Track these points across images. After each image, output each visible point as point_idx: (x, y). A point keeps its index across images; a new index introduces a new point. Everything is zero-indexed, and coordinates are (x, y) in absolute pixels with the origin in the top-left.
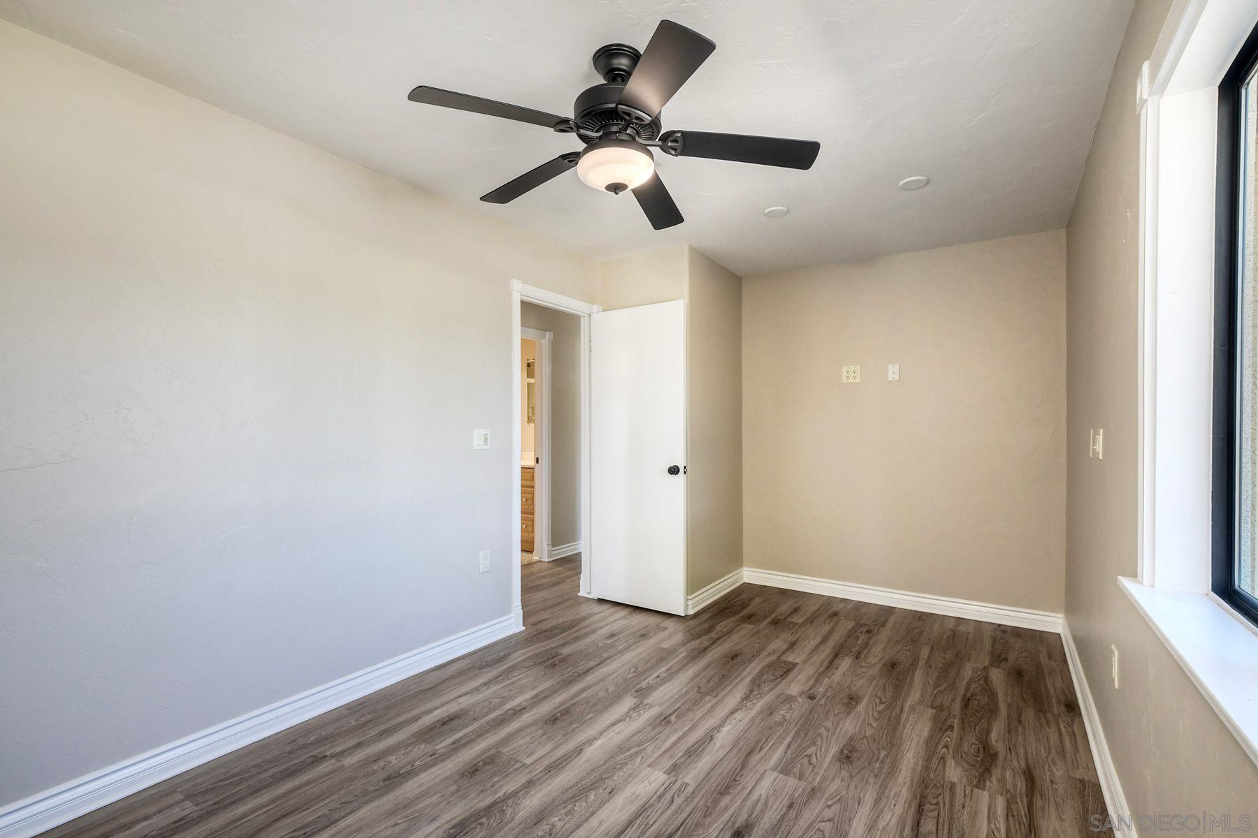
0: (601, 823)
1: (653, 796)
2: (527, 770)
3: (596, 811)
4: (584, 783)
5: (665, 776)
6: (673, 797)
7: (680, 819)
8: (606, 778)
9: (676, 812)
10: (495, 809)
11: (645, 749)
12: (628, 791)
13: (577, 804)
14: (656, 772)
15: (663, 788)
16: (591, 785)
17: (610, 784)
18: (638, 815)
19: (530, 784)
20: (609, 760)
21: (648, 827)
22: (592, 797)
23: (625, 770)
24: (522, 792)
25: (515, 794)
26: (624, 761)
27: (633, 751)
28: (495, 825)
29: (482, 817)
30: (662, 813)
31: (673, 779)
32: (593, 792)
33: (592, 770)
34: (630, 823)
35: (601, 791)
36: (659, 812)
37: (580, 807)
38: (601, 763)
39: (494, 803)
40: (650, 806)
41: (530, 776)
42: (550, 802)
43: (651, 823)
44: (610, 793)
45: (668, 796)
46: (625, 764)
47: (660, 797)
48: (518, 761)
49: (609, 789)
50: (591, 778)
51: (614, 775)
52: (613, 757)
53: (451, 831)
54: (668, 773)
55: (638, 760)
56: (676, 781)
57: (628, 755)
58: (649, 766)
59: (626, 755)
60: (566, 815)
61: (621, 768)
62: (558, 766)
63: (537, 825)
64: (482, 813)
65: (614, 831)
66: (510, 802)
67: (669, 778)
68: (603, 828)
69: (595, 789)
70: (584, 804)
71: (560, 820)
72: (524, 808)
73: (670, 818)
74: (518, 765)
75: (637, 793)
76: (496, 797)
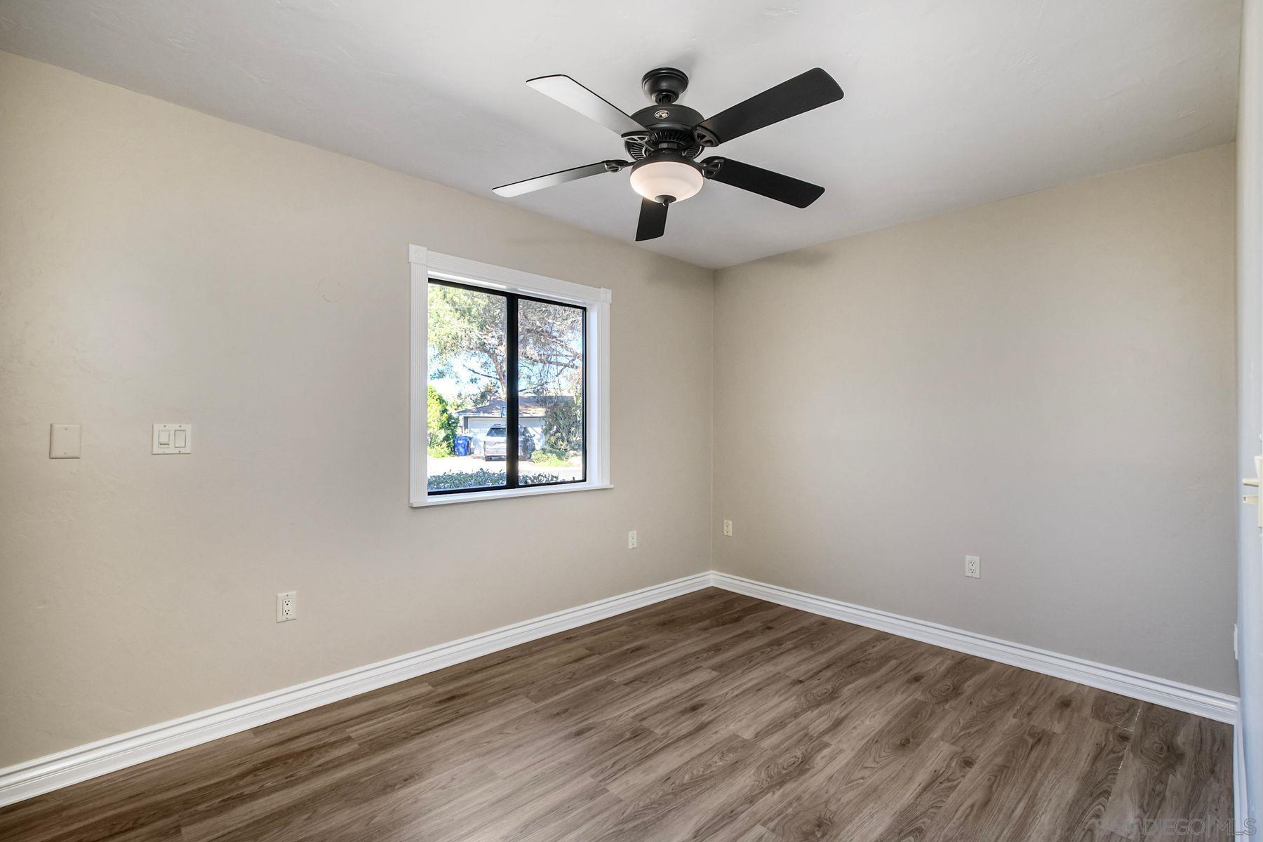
0: (681, 755)
1: (629, 770)
2: (758, 816)
3: (684, 764)
4: (694, 793)
5: (608, 787)
6: (611, 767)
7: (615, 749)
8: (670, 794)
9: (616, 754)
10: (776, 779)
11: (615, 825)
12: (652, 777)
13: (701, 773)
14: (616, 793)
15: (616, 776)
16: (687, 789)
17: (667, 788)
18: (649, 757)
19: (751, 800)
20: (663, 816)
21: (645, 747)
22: (687, 777)
23: (648, 800)
24: (756, 792)
25: (764, 792)
26: (646, 812)
27: (630, 825)
28: (772, 766)
29: (786, 774)
30: (628, 755)
31: (602, 784)
32: (685, 782)
33: (684, 805)
34: (657, 752)
35: (677, 782)
36: (631, 756)
37: (698, 770)
38: (673, 813)
39: (782, 783)
40: (636, 762)
41: (753, 809)
42: (727, 779)
43: (640, 750)
44: (669, 778)
45: (616, 768)
46: (646, 807)
47: (624, 768)
48: (773, 830)
49: (670, 782)
50: (686, 797)
51: (661, 797)
52: (658, 819)
53: (807, 767)
54: (605, 790)
55: (630, 810)
56: (600, 781)
57: (640, 818)
58: (621, 801)
59: (641, 820)
60: (711, 766)
61: (652, 803)
62: (723, 817)
63: (735, 761)
64: (788, 778)
65: (672, 748)
66: (765, 785)
67: (605, 785)
68: (680, 752)
69: (683, 785)
70: (695, 772)
71: (716, 762)
72: (750, 777)
73: (623, 751)
74: (772, 825)
75: (643, 775)
76: (782, 790)
